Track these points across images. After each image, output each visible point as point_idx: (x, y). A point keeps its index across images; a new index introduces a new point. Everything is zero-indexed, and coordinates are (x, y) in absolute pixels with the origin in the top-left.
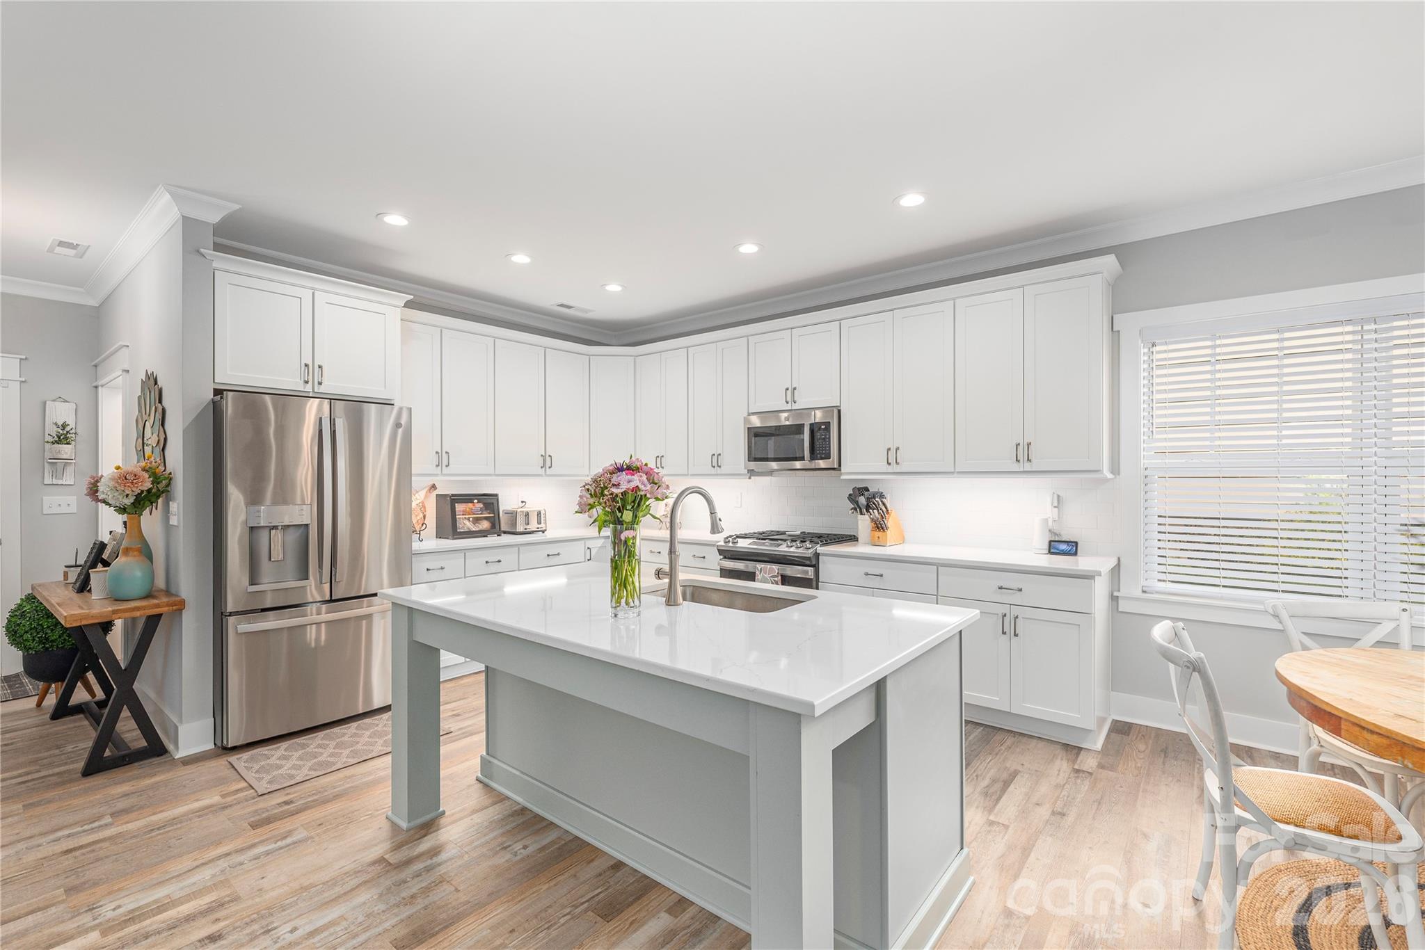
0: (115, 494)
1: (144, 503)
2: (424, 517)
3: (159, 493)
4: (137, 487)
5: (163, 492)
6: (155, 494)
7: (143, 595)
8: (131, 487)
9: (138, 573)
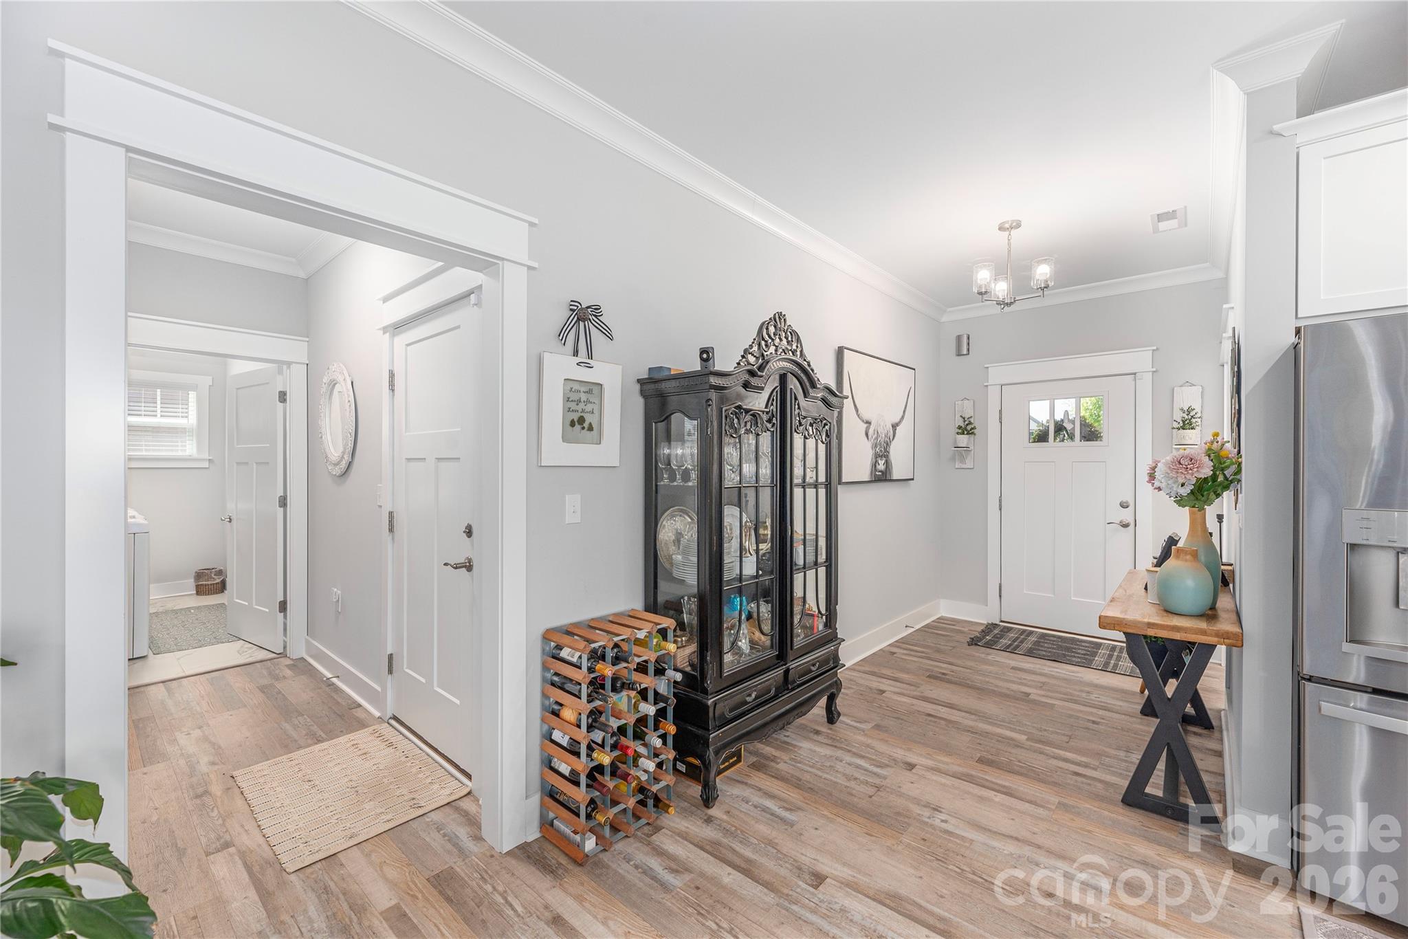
0: (1169, 482)
1: (1209, 494)
3: (1226, 483)
4: (1192, 474)
5: (1232, 482)
6: (1221, 483)
7: (1195, 611)
8: (1184, 474)
9: (1190, 583)
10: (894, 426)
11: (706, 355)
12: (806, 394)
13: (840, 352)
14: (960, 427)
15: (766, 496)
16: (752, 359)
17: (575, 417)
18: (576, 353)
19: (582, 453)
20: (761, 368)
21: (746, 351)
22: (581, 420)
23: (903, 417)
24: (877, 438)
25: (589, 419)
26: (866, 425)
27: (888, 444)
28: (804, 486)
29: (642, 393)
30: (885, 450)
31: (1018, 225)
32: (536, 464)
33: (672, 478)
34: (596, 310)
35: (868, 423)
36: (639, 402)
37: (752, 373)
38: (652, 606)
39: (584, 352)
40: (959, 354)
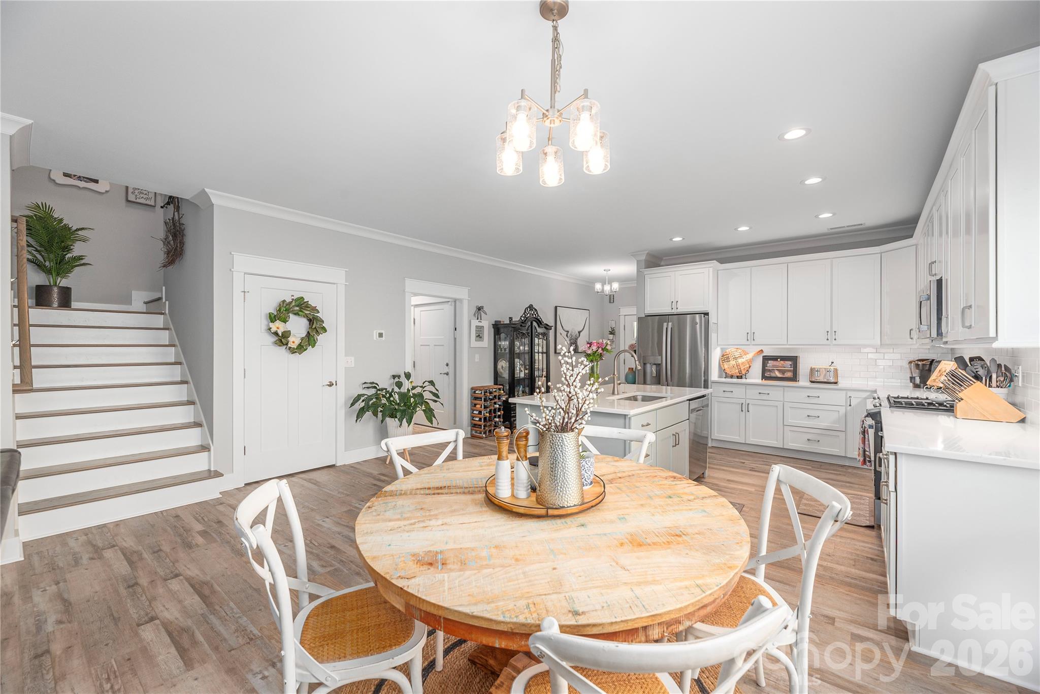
2: (750, 367)
10: (579, 332)
11: (511, 319)
12: (539, 326)
13: (556, 308)
14: (610, 332)
15: (527, 357)
16: (523, 318)
17: (478, 335)
18: (478, 319)
19: (479, 344)
20: (525, 321)
21: (521, 317)
22: (479, 335)
23: (583, 329)
24: (571, 337)
25: (481, 335)
26: (566, 333)
27: (577, 339)
28: (538, 353)
29: (493, 327)
30: (575, 341)
31: (609, 270)
32: (470, 347)
33: (501, 350)
34: (482, 307)
35: (568, 332)
36: (493, 330)
37: (522, 323)
38: (496, 383)
39: (479, 318)
40: (610, 302)
